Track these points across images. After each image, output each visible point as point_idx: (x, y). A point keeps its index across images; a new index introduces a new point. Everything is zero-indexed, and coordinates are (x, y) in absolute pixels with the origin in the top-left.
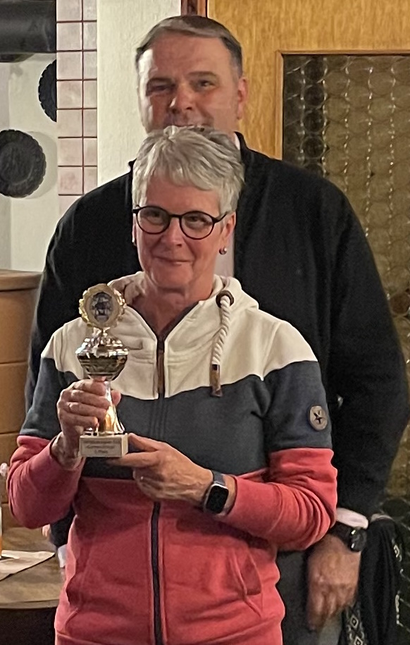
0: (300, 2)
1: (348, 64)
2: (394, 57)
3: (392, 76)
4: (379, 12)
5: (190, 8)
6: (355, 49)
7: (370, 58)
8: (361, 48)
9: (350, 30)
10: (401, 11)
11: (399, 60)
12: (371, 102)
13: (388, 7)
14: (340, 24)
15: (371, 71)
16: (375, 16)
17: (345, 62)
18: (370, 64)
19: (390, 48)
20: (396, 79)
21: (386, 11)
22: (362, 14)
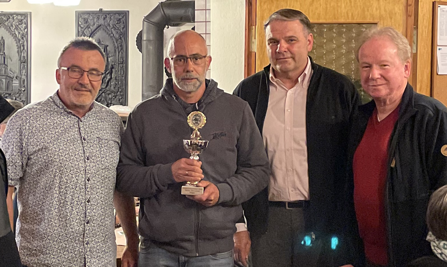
0: (295, 2)
1: (316, 27)
2: (335, 25)
3: (334, 33)
4: (328, 6)
5: (249, 4)
6: (318, 21)
7: (325, 25)
8: (321, 21)
9: (316, 14)
10: (338, 6)
11: (338, 26)
12: (325, 43)
13: (332, 4)
14: (312, 11)
15: (325, 31)
16: (327, 8)
17: (314, 26)
18: (325, 28)
19: (333, 21)
20: (336, 34)
21: (331, 5)
22: (322, 7)
